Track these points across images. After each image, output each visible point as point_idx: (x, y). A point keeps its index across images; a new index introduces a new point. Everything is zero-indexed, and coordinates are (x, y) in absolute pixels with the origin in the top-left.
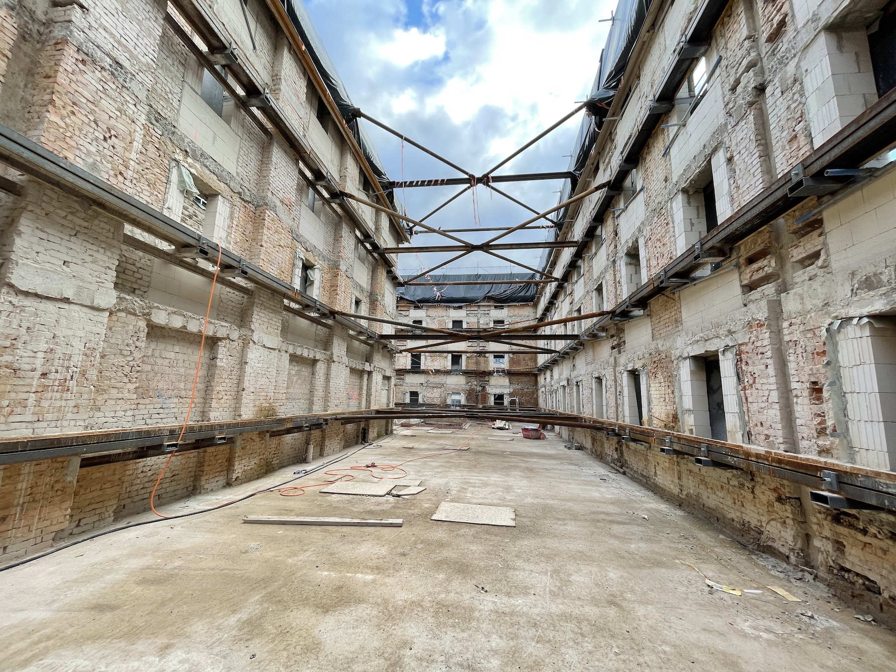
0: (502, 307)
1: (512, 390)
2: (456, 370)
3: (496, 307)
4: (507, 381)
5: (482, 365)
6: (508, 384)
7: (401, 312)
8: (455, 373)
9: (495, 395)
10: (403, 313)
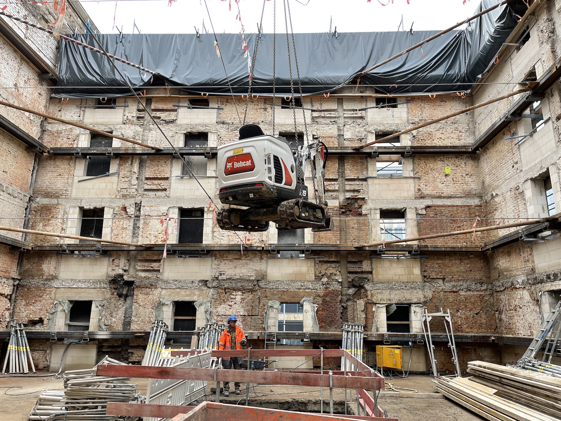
0: (392, 103)
1: (429, 294)
2: (291, 248)
3: (379, 101)
4: (417, 271)
5: (354, 233)
6: (419, 279)
7: (158, 114)
8: (288, 254)
9: (388, 307)
10: (163, 115)
